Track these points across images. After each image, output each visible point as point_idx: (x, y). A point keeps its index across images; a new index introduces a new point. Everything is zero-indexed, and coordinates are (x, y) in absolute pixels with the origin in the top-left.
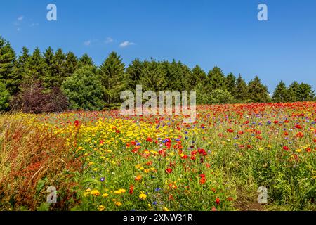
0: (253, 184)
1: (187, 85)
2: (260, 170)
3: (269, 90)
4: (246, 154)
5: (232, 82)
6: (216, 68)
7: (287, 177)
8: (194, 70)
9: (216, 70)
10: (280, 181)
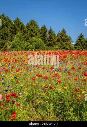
0: (53, 116)
1: (9, 34)
2: (58, 106)
3: (72, 40)
4: (49, 94)
5: (45, 32)
6: (32, 21)
7: (75, 111)
8: (15, 22)
9: (33, 23)
10: (71, 114)
